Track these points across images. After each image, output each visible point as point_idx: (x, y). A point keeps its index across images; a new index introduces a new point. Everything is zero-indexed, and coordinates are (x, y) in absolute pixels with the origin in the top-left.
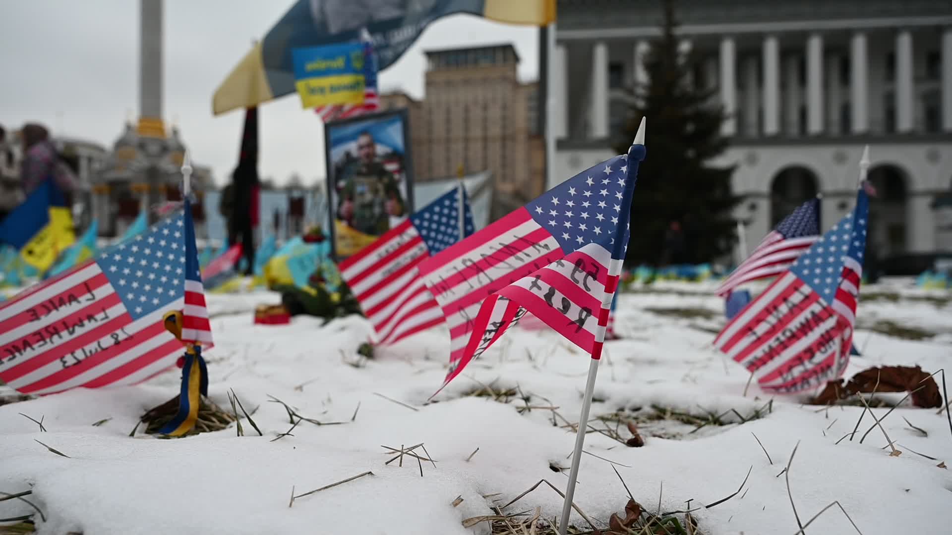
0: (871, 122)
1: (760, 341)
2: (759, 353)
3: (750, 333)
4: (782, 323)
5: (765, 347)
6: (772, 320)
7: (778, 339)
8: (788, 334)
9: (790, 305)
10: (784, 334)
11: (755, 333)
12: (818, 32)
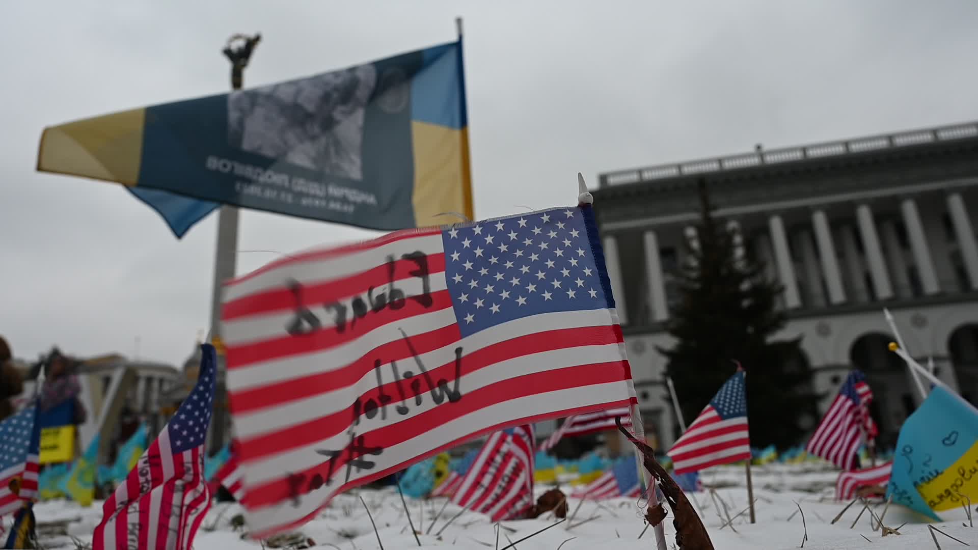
0: (941, 283)
1: (488, 491)
2: (488, 501)
3: (479, 486)
4: (500, 470)
5: (492, 496)
6: (492, 470)
7: (500, 486)
8: (506, 479)
9: (502, 454)
10: (503, 480)
11: (482, 486)
12: (865, 201)
